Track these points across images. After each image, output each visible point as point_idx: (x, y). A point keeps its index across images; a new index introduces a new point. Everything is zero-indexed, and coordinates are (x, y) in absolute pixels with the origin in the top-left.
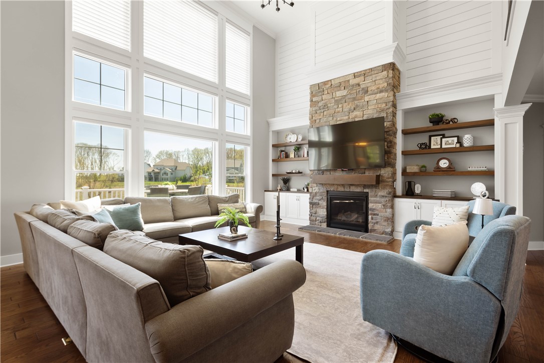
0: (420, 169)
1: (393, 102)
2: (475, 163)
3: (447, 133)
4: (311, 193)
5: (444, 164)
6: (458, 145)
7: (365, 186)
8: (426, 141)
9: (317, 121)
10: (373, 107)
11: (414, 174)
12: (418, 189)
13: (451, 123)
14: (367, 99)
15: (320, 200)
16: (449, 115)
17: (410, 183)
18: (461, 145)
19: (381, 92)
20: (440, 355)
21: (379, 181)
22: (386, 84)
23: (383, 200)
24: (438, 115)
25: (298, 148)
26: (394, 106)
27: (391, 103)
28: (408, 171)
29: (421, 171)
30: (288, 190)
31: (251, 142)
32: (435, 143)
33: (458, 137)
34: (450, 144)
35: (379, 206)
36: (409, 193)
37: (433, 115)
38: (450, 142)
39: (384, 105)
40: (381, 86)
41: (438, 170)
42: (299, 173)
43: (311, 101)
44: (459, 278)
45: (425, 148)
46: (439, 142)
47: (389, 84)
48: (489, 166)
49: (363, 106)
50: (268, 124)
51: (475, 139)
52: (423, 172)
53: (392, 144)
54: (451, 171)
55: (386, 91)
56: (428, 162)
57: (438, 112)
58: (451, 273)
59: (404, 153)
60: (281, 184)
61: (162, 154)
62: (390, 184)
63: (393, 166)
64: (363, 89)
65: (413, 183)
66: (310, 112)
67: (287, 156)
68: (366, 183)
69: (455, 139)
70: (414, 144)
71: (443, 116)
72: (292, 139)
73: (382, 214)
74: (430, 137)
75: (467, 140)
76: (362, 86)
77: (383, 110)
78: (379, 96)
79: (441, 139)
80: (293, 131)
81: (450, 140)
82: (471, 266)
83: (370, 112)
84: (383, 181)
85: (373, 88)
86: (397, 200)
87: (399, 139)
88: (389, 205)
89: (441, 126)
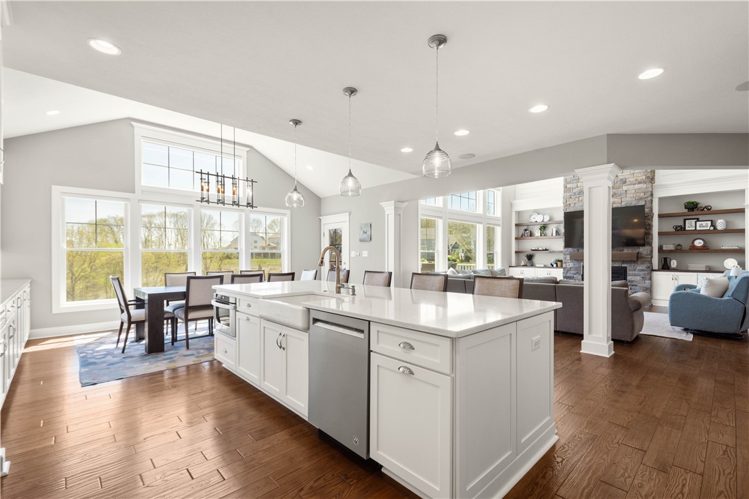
0: (676, 247)
1: (651, 192)
2: (728, 243)
3: (701, 218)
4: (564, 269)
5: (699, 243)
6: (712, 228)
7: (623, 262)
8: (681, 223)
9: (572, 205)
10: (632, 195)
11: (670, 251)
12: (674, 264)
13: (705, 209)
14: (625, 188)
15: (575, 274)
16: (703, 203)
17: (665, 259)
18: (715, 228)
19: (640, 183)
20: (716, 331)
21: (638, 258)
22: (644, 177)
23: (641, 273)
24: (693, 203)
25: (544, 227)
26: (652, 195)
27: (649, 193)
28: (664, 249)
29: (677, 249)
30: (532, 265)
31: (500, 222)
32: (690, 225)
33: (712, 221)
34: (704, 227)
35: (638, 278)
36: (665, 267)
37: (688, 203)
38: (705, 225)
39: (642, 194)
40: (639, 179)
41: (693, 249)
42: (546, 250)
43: (565, 187)
44: (726, 298)
45: (681, 230)
46: (694, 225)
47: (648, 177)
48: (740, 245)
49: (621, 194)
50: (511, 205)
51: (727, 223)
52: (678, 250)
53: (650, 227)
54: (705, 249)
55: (645, 182)
56: (684, 242)
57: (692, 200)
58: (722, 297)
59: (660, 234)
60: (524, 260)
61: (275, 223)
62: (649, 259)
63: (650, 244)
64: (621, 180)
65: (668, 260)
66: (564, 197)
67: (531, 235)
68: (625, 260)
69: (709, 223)
70: (669, 226)
71: (697, 204)
72: (539, 219)
73: (641, 285)
74: (685, 220)
75: (721, 224)
76: (620, 178)
77: (641, 199)
78: (637, 186)
79: (696, 222)
80: (538, 212)
81: (704, 223)
82: (731, 293)
83: (628, 199)
84: (642, 258)
85: (632, 180)
86: (655, 273)
87: (655, 221)
88: (648, 277)
89: (696, 212)
